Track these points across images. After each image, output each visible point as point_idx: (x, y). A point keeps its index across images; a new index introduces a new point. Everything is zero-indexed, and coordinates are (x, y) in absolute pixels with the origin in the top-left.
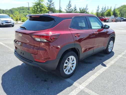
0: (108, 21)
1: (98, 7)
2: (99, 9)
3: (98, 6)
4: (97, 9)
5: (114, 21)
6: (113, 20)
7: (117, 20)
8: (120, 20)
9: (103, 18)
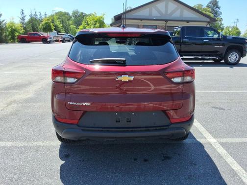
0: (50, 41)
1: (22, 13)
2: (25, 17)
3: (23, 10)
4: (21, 16)
5: (61, 41)
6: (58, 39)
7: (64, 39)
8: (69, 39)
9: (40, 36)
